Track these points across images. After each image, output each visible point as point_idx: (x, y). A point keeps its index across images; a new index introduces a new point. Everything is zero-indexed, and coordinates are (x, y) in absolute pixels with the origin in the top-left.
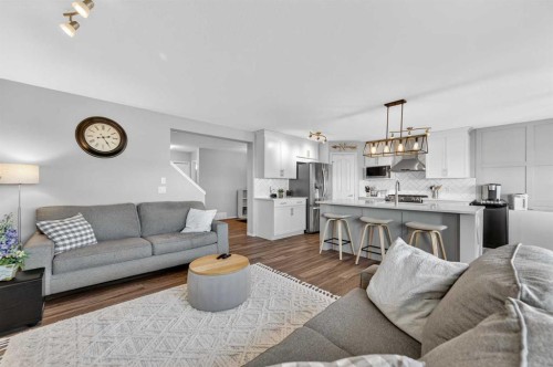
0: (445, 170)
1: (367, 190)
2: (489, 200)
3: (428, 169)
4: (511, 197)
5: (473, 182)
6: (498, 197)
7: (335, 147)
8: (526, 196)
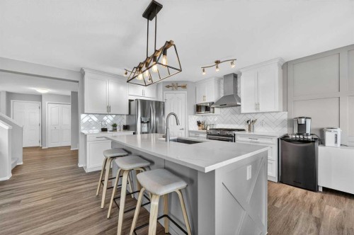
0: (257, 105)
1: (199, 123)
2: (299, 134)
3: (242, 103)
4: (322, 131)
5: (285, 116)
6: (308, 131)
7: (168, 87)
8: (339, 131)
